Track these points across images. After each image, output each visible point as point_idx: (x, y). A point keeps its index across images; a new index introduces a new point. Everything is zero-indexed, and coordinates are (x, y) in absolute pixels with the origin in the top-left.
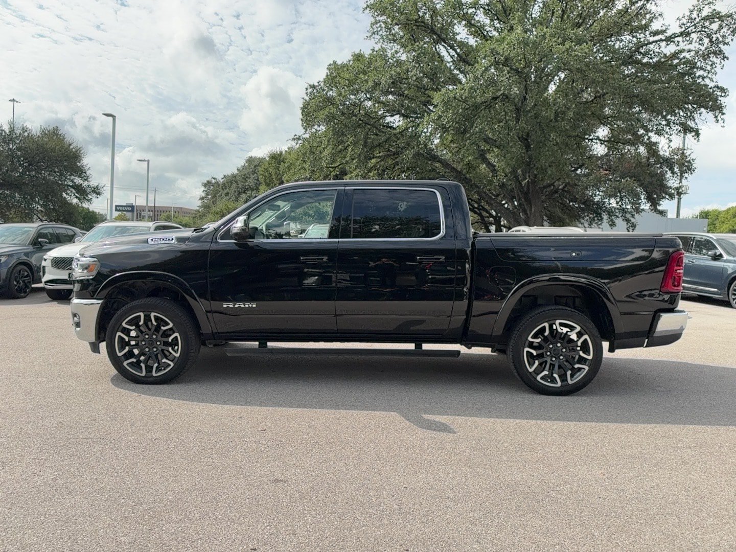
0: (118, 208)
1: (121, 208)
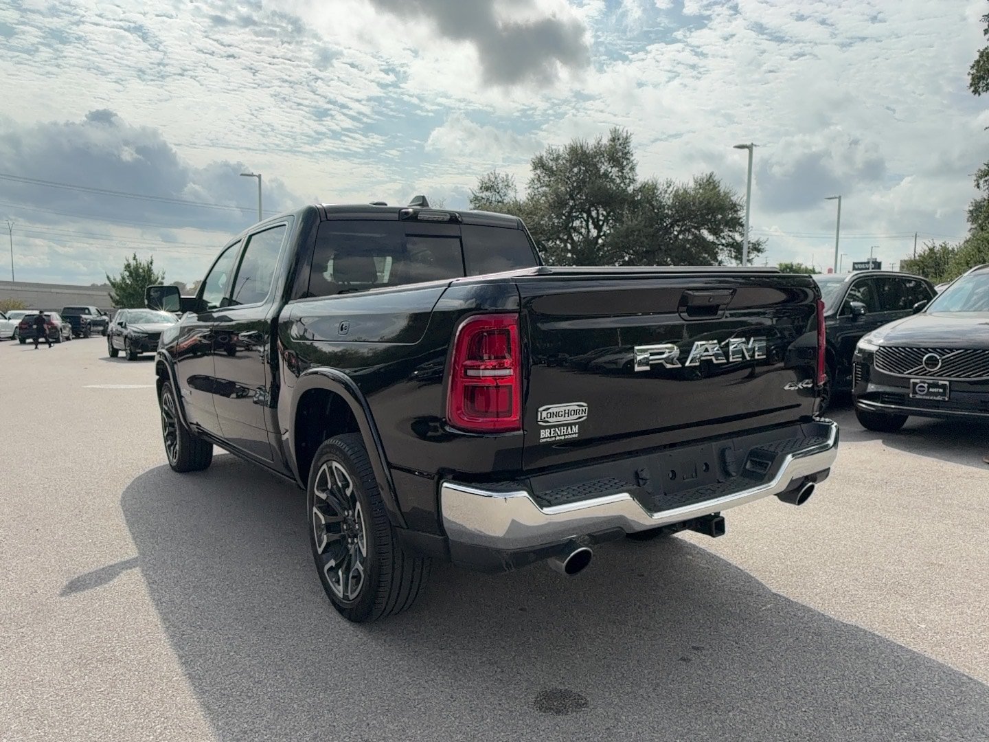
0: (856, 266)
1: (860, 266)
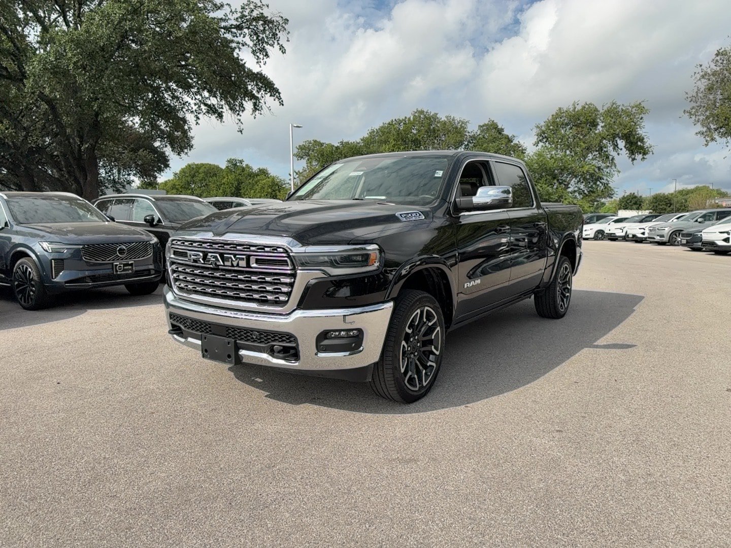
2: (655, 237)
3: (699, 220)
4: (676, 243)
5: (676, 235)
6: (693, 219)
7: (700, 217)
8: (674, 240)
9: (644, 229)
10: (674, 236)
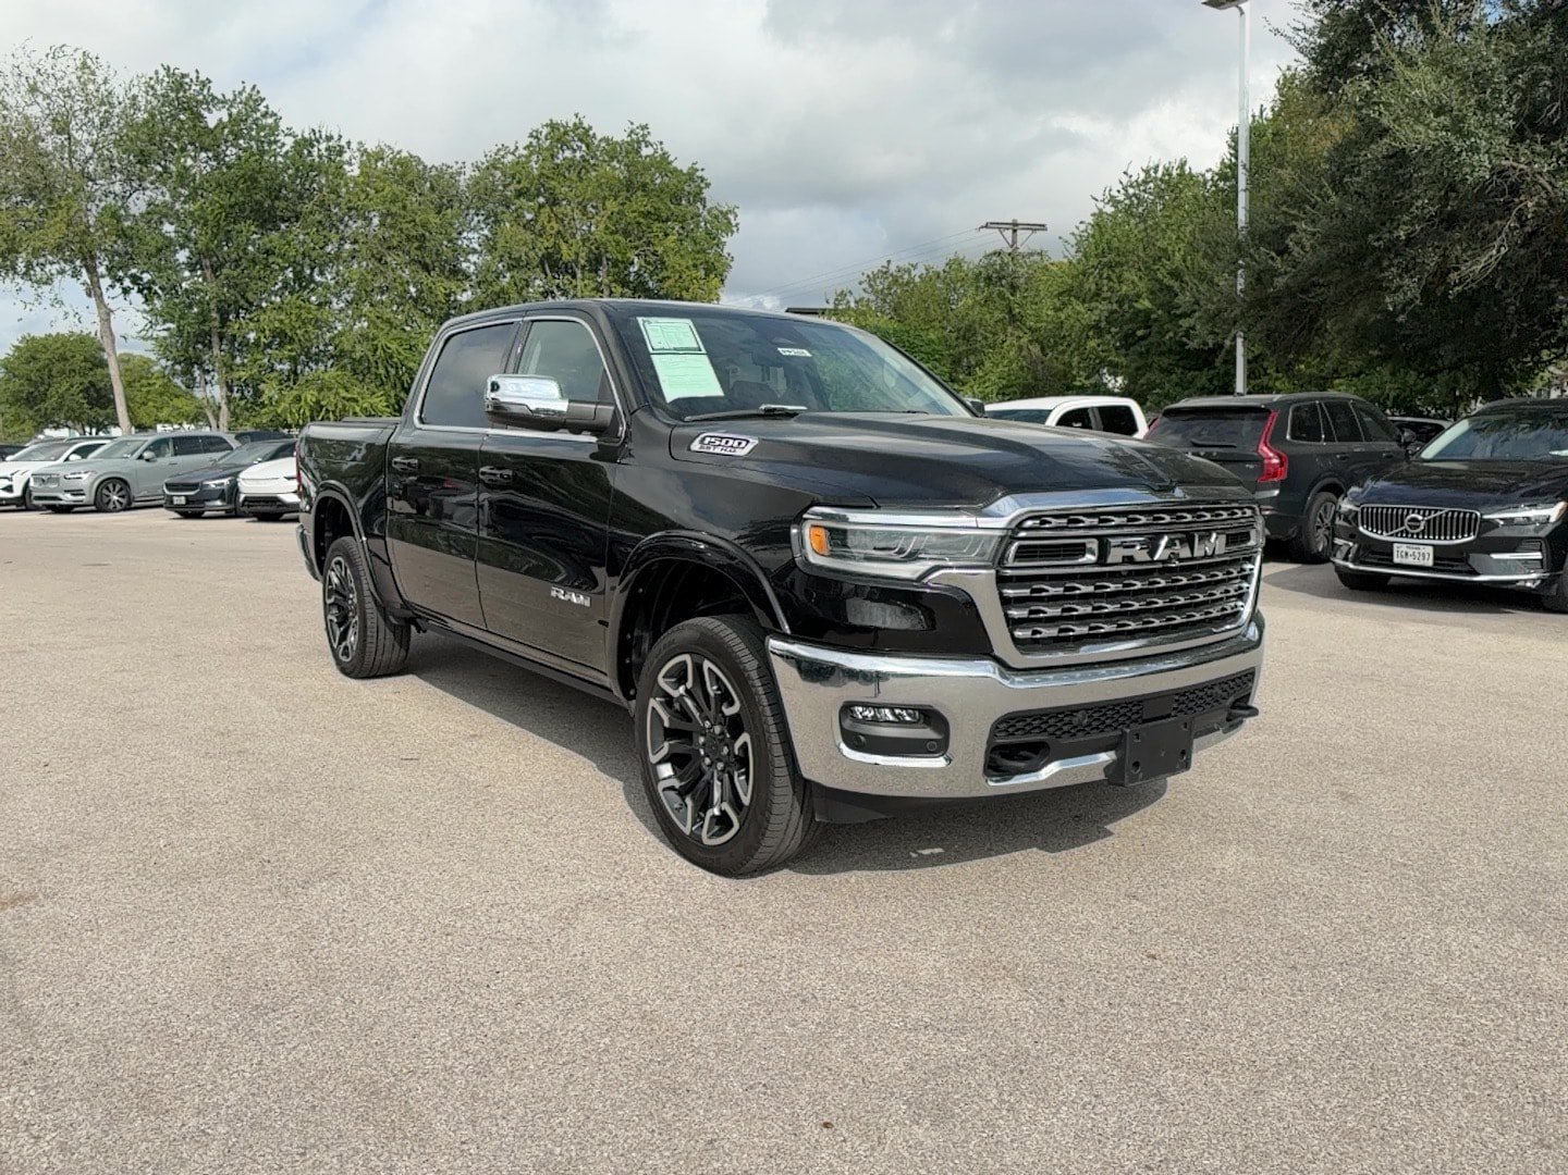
2: (61, 496)
3: (146, 455)
4: (111, 506)
5: (108, 489)
6: (132, 454)
7: (146, 450)
8: (106, 500)
9: (10, 479)
10: (105, 491)
